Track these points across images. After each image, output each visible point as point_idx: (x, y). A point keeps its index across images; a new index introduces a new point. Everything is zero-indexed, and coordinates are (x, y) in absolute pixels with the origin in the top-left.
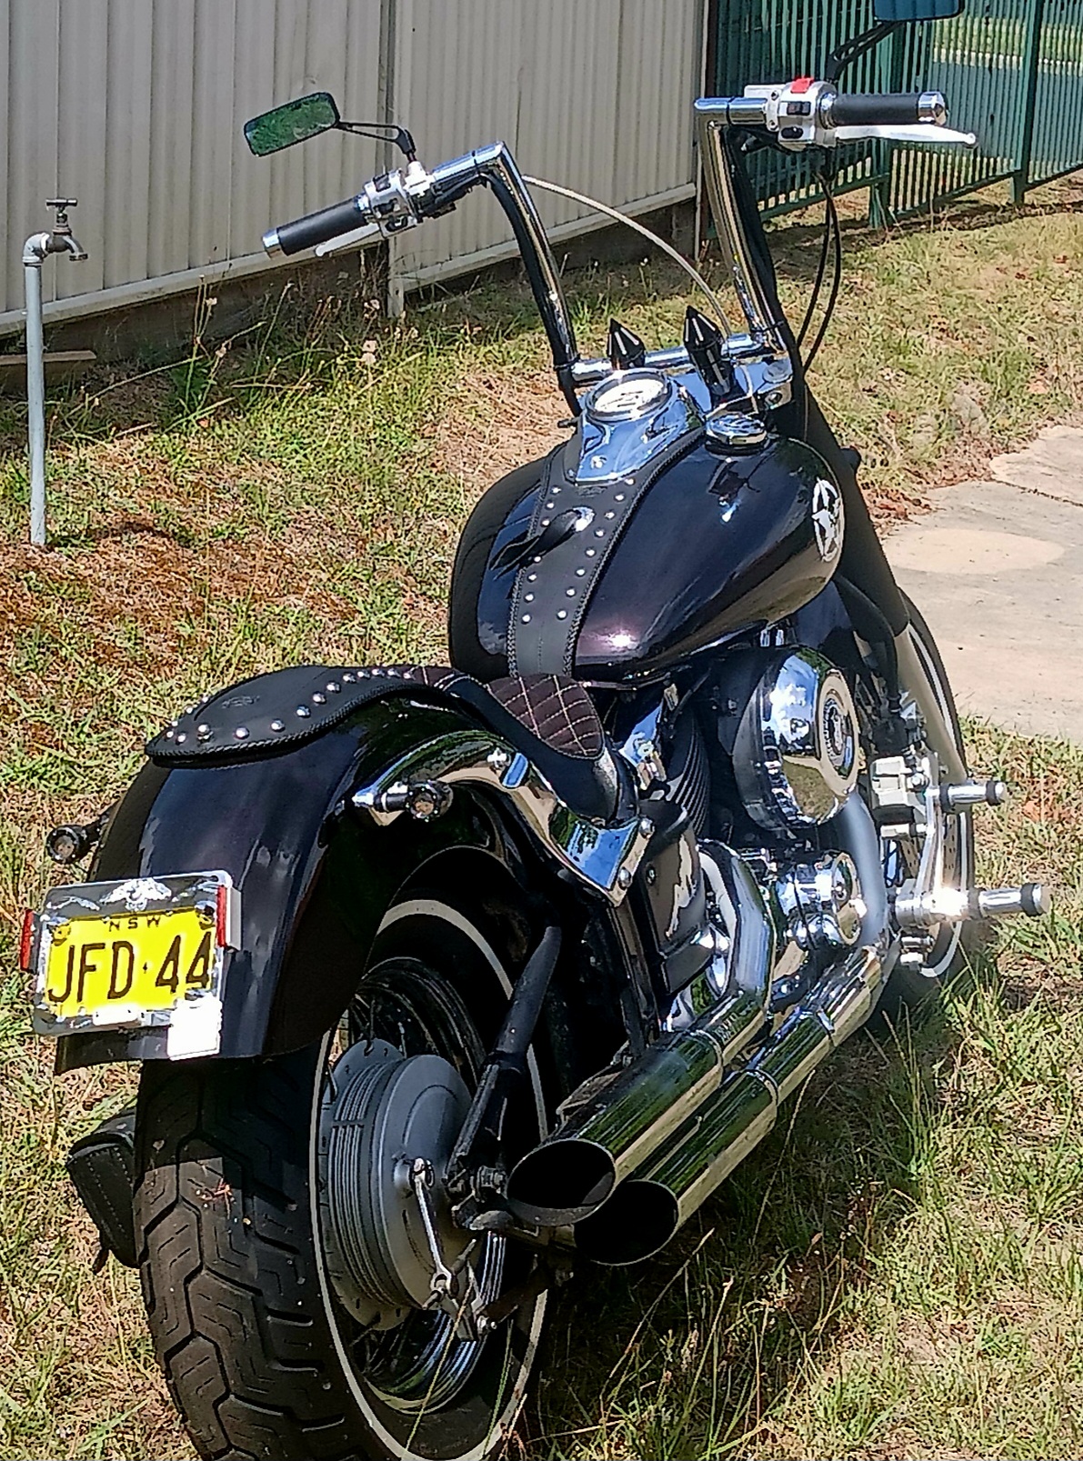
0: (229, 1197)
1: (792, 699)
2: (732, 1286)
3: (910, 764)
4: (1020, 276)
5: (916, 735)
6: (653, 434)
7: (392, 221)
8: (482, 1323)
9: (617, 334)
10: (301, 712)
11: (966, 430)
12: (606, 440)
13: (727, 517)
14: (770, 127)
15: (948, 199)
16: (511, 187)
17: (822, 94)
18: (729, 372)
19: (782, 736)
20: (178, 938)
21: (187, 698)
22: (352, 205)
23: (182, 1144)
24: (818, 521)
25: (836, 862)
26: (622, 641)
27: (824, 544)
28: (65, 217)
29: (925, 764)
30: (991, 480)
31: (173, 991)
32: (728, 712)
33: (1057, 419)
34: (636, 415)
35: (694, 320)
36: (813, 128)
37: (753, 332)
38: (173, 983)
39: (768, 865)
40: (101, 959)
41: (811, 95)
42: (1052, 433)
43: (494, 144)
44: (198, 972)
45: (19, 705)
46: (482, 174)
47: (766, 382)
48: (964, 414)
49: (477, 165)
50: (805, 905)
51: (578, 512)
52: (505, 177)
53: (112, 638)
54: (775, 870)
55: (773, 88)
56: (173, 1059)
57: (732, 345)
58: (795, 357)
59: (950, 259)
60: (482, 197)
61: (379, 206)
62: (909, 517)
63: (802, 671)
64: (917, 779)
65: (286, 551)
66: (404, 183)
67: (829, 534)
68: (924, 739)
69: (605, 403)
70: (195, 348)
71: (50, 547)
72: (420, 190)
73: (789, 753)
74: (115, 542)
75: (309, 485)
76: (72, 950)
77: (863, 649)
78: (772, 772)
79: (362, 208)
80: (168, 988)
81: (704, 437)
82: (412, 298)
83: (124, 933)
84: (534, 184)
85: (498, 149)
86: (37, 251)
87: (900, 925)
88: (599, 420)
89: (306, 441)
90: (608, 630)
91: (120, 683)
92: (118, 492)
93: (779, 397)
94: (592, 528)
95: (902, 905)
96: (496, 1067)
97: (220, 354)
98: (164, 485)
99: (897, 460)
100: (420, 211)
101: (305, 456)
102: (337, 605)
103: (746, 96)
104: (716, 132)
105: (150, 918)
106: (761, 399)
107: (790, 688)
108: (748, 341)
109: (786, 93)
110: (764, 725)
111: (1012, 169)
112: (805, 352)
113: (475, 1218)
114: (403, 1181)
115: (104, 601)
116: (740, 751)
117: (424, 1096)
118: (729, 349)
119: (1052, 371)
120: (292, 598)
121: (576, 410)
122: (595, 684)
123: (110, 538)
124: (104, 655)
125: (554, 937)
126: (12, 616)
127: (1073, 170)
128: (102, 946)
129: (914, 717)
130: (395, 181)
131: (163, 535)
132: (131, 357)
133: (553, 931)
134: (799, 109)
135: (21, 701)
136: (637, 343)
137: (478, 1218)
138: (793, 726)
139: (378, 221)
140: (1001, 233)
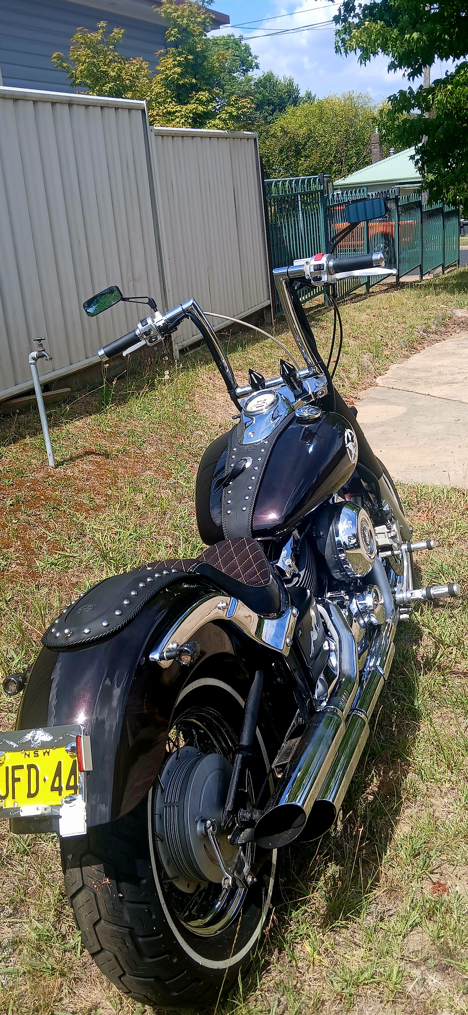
0: (109, 884)
1: (347, 526)
2: (363, 830)
3: (389, 528)
4: (374, 316)
5: (390, 516)
6: (274, 419)
7: (151, 338)
8: (249, 879)
9: (252, 375)
10: (117, 613)
11: (367, 370)
12: (254, 422)
13: (311, 450)
14: (307, 278)
15: (348, 294)
16: (200, 318)
17: (329, 259)
18: (300, 384)
19: (344, 543)
20: (60, 763)
21: (111, 520)
22: (133, 334)
23: (82, 856)
24: (348, 448)
25: (373, 590)
26: (272, 516)
27: (351, 457)
28: (42, 344)
29: (394, 527)
30: (378, 386)
31: (60, 794)
32: (320, 537)
33: (394, 362)
34: (265, 411)
35: (284, 365)
36: (326, 276)
37: (309, 367)
38: (59, 789)
39: (345, 597)
40: (21, 774)
41: (323, 261)
42: (393, 367)
43: (189, 300)
44: (72, 783)
45: (46, 534)
46: (186, 314)
47: (317, 387)
48: (366, 365)
49: (183, 310)
50: (362, 609)
51: (245, 459)
52: (196, 313)
53: (82, 500)
54: (348, 599)
55: (306, 260)
56: (63, 836)
57: (302, 373)
58: (327, 374)
59: (352, 313)
60: (187, 323)
61: (144, 333)
62: (354, 403)
63: (350, 513)
64: (392, 534)
65: (145, 453)
66: (153, 321)
67: (353, 452)
68: (393, 517)
69: (252, 407)
70: (104, 383)
71: (57, 466)
72: (161, 323)
73: (348, 549)
74: (81, 460)
75: (152, 426)
76: (7, 768)
77: (364, 484)
78: (343, 558)
79: (137, 334)
80: (57, 792)
81: (295, 417)
82: (182, 351)
83: (32, 760)
84: (209, 315)
85: (192, 301)
86: (34, 359)
87: (397, 605)
88: (250, 415)
89: (150, 409)
90: (266, 512)
91: (85, 518)
92: (82, 440)
93: (323, 393)
94: (252, 466)
95: (399, 596)
96: (241, 756)
97: (114, 383)
98: (99, 434)
99: (347, 384)
100: (162, 333)
101: (150, 415)
102: (164, 472)
103: (294, 265)
104: (284, 283)
105: (45, 751)
106: (315, 394)
107: (345, 522)
108: (307, 371)
109: (313, 262)
110: (337, 539)
111: (365, 282)
112: (330, 370)
113: (240, 836)
114: (201, 832)
115: (78, 485)
116: (328, 552)
117: (208, 779)
118: (300, 375)
119: (390, 346)
120: (148, 472)
121: (240, 408)
122: (263, 539)
123: (79, 459)
124: (79, 507)
125: (260, 676)
126: (42, 497)
127: (382, 280)
128: (21, 767)
129: (388, 509)
130: (149, 321)
131: (100, 455)
132: (85, 387)
133: (259, 673)
134: (319, 268)
135: (47, 532)
136: (261, 377)
137: (241, 836)
138: (349, 539)
139: (145, 339)
140: (366, 302)
